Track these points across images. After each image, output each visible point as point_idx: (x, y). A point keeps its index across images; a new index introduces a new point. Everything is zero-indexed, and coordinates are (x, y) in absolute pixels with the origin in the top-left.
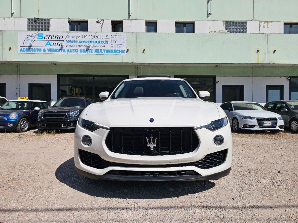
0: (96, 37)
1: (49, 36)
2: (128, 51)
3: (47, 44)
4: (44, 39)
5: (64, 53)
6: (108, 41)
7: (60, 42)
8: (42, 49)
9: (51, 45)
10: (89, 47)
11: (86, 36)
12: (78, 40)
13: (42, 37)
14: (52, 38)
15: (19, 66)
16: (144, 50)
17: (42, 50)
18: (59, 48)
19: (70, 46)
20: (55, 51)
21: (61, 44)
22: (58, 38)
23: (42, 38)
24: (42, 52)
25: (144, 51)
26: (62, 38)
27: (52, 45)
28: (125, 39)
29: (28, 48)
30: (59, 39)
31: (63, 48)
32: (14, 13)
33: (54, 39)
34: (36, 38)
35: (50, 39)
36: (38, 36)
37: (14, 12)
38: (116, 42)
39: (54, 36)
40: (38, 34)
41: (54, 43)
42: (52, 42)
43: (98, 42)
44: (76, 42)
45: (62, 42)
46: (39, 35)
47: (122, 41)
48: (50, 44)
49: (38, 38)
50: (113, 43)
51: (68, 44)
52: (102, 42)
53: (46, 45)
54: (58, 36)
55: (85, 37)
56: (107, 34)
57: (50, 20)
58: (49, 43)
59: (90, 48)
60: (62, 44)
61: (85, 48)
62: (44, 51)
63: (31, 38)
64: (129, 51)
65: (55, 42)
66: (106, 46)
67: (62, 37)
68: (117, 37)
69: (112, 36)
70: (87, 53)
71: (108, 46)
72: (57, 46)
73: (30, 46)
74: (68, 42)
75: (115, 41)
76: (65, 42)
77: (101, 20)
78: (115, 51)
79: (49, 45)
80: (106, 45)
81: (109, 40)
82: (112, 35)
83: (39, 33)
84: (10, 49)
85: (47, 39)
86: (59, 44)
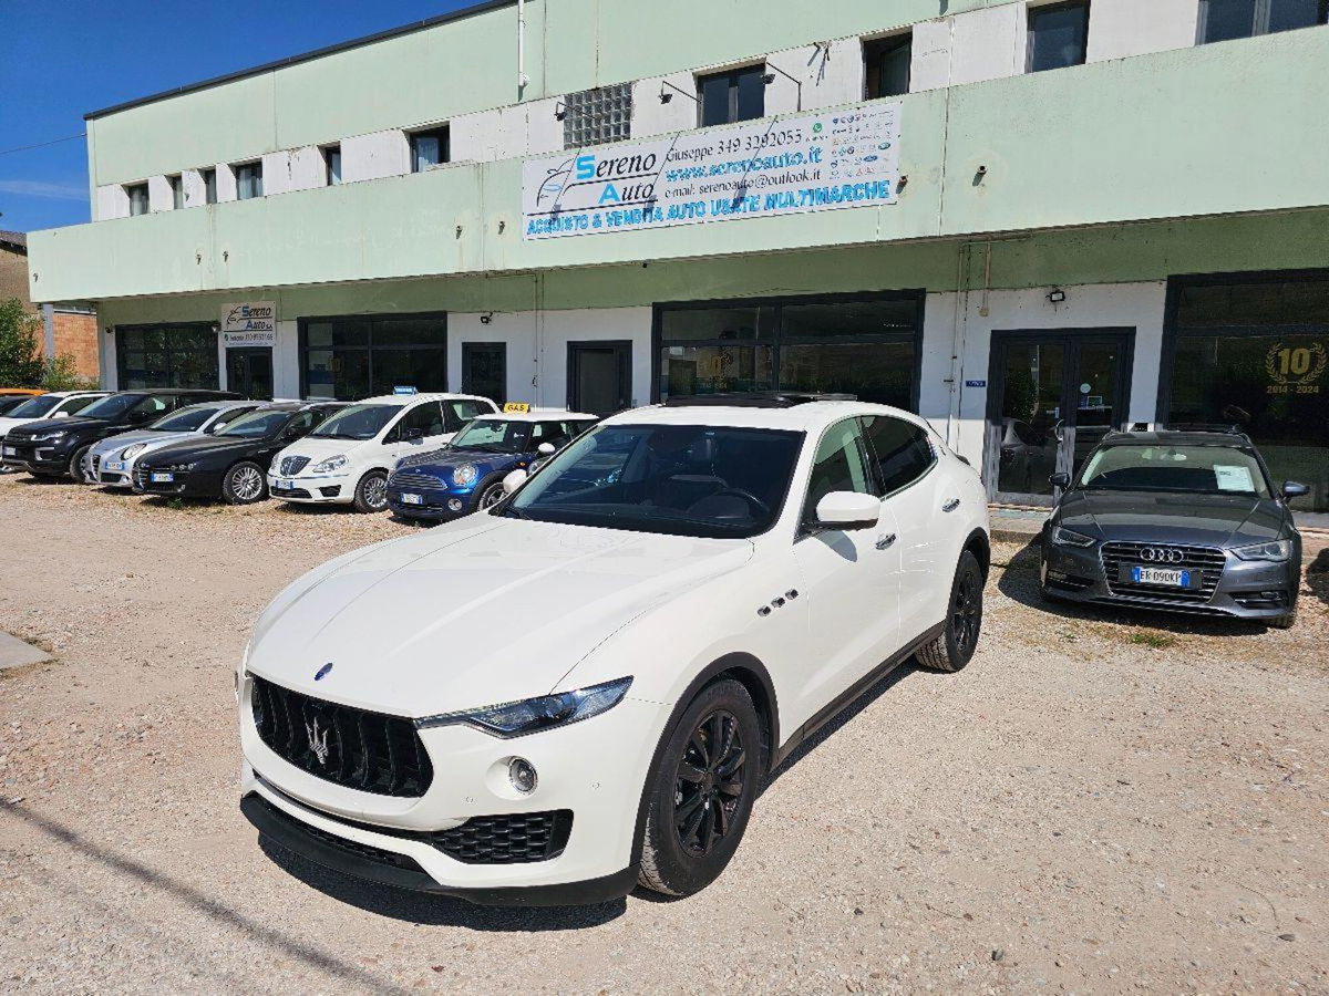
0: (772, 138)
1: (612, 162)
2: (902, 184)
3: (605, 196)
4: (595, 178)
5: (657, 223)
6: (819, 151)
7: (646, 181)
8: (591, 214)
9: (617, 199)
10: (742, 187)
11: (736, 143)
12: (708, 162)
13: (588, 171)
14: (601, 172)
15: (540, 278)
16: (982, 168)
17: (591, 220)
18: (641, 207)
19: (678, 192)
20: (630, 218)
21: (649, 188)
22: (641, 166)
23: (590, 175)
24: (590, 229)
25: (982, 172)
26: (654, 160)
27: (621, 198)
28: (896, 129)
29: (548, 217)
30: (642, 172)
31: (656, 205)
32: (525, 85)
33: (626, 174)
34: (573, 179)
35: (614, 174)
36: (580, 168)
37: (528, 79)
38: (851, 151)
39: (606, 163)
40: (580, 160)
41: (626, 189)
42: (619, 187)
43: (778, 163)
44: (699, 173)
45: (651, 180)
46: (583, 163)
47: (882, 141)
48: (614, 195)
49: (580, 177)
50: (839, 158)
51: (673, 186)
52: (797, 159)
53: (601, 201)
54: (639, 157)
55: (733, 148)
56: (817, 120)
57: (633, 87)
58: (613, 190)
59: (749, 193)
60: (652, 187)
61: (731, 195)
62: (597, 223)
63: (559, 180)
64: (908, 185)
65: (629, 183)
66: (810, 176)
67: (651, 159)
68: (861, 124)
69: (840, 126)
70: (735, 215)
71: (817, 175)
72: (636, 198)
73: (557, 211)
74: (671, 176)
75: (849, 145)
76: (663, 176)
77: (819, 48)
78: (850, 192)
79: (610, 197)
80: (810, 168)
81: (826, 146)
82: (836, 121)
83: (582, 155)
84: (502, 226)
85: (605, 177)
86: (641, 189)
